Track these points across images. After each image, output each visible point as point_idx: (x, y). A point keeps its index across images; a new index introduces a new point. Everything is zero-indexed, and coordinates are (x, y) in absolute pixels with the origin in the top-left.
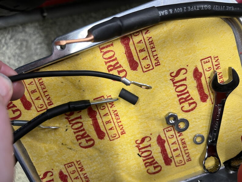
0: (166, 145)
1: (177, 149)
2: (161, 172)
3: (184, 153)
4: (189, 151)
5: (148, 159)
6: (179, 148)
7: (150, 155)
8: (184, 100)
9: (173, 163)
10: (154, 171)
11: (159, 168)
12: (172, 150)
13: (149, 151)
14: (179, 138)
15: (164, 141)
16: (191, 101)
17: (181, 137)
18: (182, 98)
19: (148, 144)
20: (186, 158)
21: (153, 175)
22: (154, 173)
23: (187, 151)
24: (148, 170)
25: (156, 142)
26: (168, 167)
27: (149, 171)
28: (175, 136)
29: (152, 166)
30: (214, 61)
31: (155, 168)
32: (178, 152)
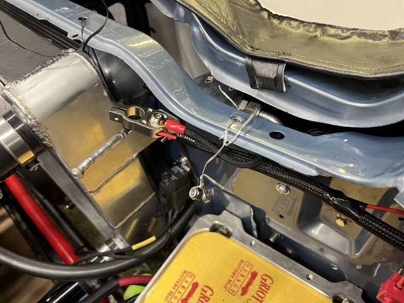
0: (244, 285)
1: (242, 275)
2: (265, 273)
3: (240, 268)
4: (236, 266)
5: (263, 290)
6: (240, 274)
7: (259, 291)
8: (206, 298)
9: (253, 270)
10: (268, 279)
11: (264, 277)
12: (244, 278)
13: (257, 294)
14: (233, 280)
15: (243, 288)
16: (203, 293)
17: (232, 279)
18: (205, 300)
19: (253, 299)
20: (243, 264)
21: (272, 277)
22: (270, 277)
23: (238, 267)
24: (271, 284)
25: (248, 294)
26: (258, 271)
27: (271, 282)
28: (234, 283)
29: (266, 283)
30: (169, 299)
31: (265, 280)
32: (243, 273)
